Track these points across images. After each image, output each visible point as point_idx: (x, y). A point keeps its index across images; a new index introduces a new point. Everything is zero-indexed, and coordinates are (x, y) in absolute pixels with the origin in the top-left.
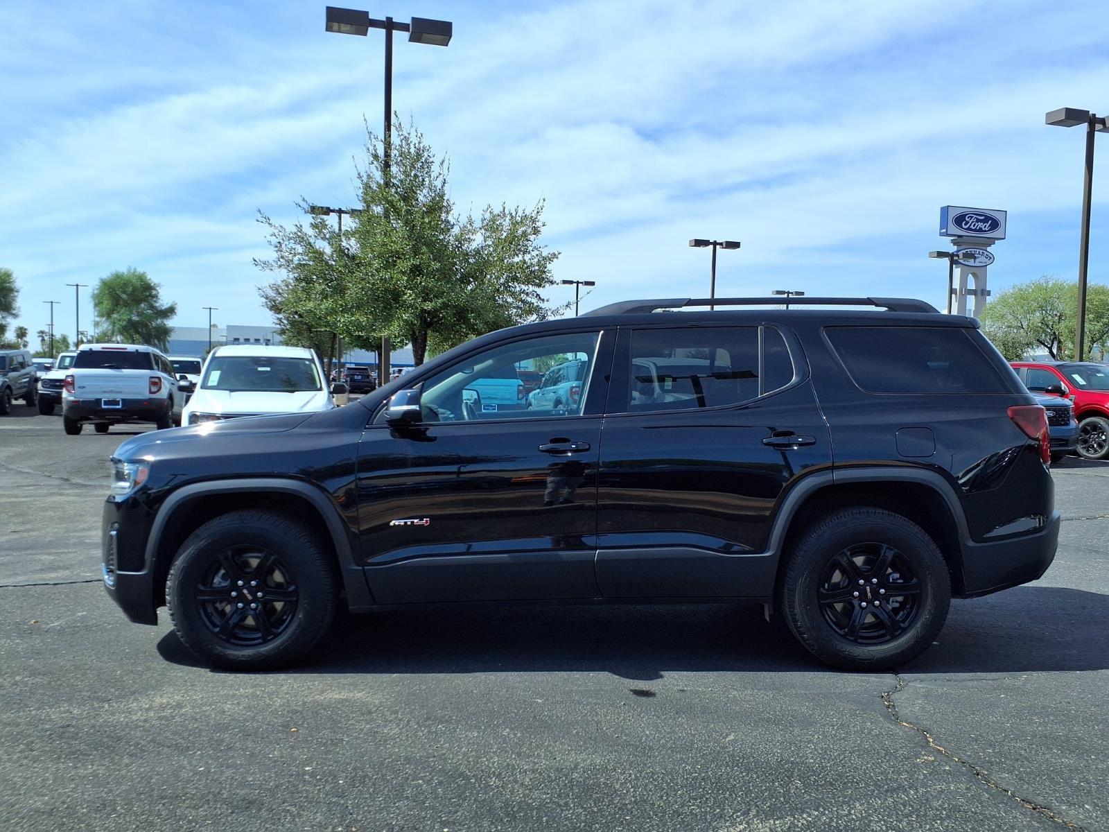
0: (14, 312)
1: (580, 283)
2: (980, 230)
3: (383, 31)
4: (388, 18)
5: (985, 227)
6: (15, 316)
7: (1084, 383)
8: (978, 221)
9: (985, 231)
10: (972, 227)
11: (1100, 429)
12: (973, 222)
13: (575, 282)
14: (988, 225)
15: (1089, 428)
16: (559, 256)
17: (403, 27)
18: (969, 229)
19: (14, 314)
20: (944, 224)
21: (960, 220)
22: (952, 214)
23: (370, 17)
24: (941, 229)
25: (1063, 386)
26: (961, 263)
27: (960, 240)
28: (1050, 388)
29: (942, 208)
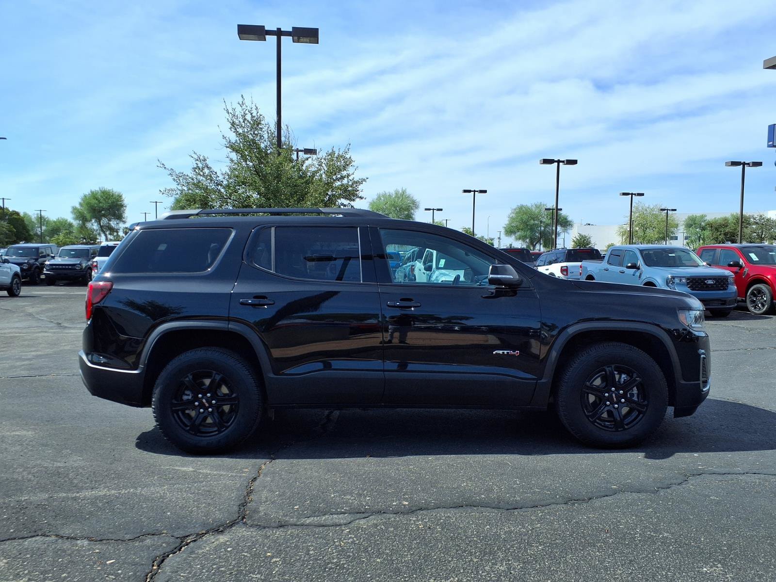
0: (124, 220)
1: (477, 191)
3: (275, 37)
4: (278, 29)
6: (124, 222)
7: (757, 259)
11: (763, 293)
13: (473, 191)
15: (755, 292)
16: (367, 180)
17: (287, 34)
19: (123, 221)
20: (771, 138)
23: (266, 29)
25: (741, 262)
28: (731, 263)
29: (769, 126)
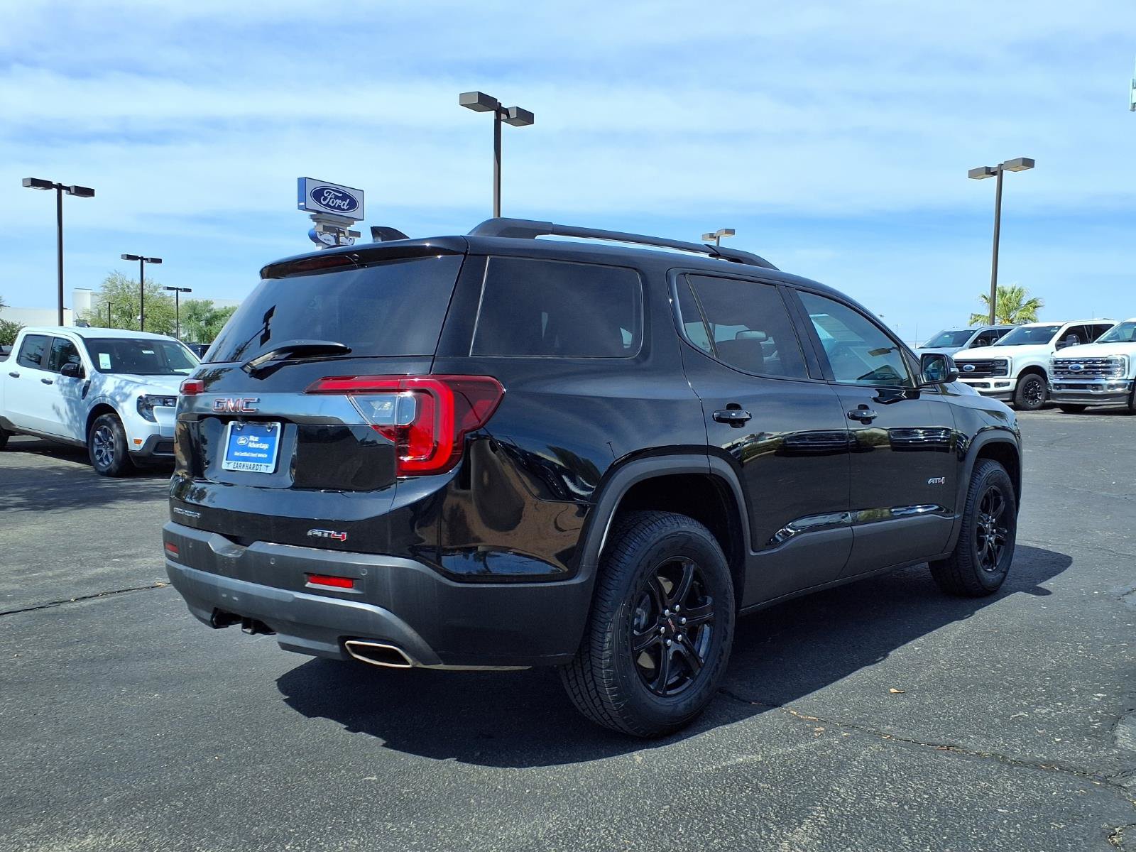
2: (339, 208)
5: (344, 204)
8: (336, 197)
9: (344, 209)
10: (330, 203)
12: (331, 198)
14: (346, 203)
18: (327, 205)
20: (302, 197)
21: (318, 194)
22: (310, 188)
24: (299, 202)
26: (322, 242)
27: (319, 216)
29: (299, 179)
